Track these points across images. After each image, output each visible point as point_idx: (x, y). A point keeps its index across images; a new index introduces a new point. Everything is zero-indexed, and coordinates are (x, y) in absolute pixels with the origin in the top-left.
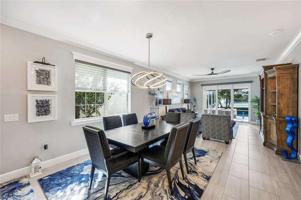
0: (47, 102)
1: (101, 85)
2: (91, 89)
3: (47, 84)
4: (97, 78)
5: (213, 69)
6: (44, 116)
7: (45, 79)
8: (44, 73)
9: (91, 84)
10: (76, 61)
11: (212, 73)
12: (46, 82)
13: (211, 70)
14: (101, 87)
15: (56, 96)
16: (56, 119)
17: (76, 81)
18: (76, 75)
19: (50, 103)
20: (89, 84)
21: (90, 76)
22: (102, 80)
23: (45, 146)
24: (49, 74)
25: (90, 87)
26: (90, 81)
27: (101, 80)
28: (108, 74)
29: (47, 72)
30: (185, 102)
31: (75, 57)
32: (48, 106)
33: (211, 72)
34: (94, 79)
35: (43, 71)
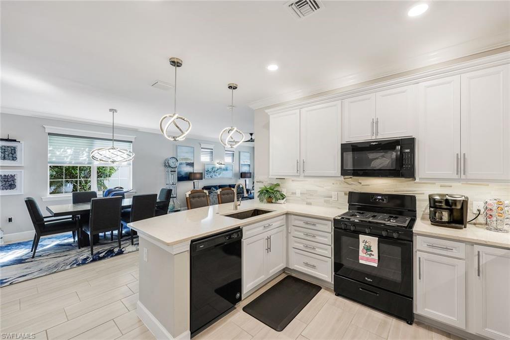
0: (13, 176)
1: (85, 158)
2: (70, 163)
3: (13, 160)
4: (78, 151)
5: (251, 134)
6: (8, 191)
7: (10, 155)
8: (9, 149)
9: (70, 157)
10: (49, 134)
11: (252, 139)
12: (11, 158)
13: (250, 135)
14: (85, 160)
15: (23, 171)
16: (22, 193)
17: (49, 155)
18: (50, 148)
19: (15, 178)
20: (67, 157)
21: (68, 149)
22: (87, 152)
23: (9, 219)
24: (14, 150)
25: (68, 160)
26: (69, 153)
27: (84, 152)
28: (96, 145)
29: (13, 148)
30: (241, 177)
31: (48, 131)
32: (14, 180)
33: (249, 137)
34: (74, 152)
35: (8, 147)
